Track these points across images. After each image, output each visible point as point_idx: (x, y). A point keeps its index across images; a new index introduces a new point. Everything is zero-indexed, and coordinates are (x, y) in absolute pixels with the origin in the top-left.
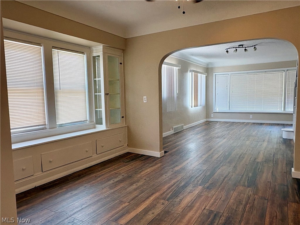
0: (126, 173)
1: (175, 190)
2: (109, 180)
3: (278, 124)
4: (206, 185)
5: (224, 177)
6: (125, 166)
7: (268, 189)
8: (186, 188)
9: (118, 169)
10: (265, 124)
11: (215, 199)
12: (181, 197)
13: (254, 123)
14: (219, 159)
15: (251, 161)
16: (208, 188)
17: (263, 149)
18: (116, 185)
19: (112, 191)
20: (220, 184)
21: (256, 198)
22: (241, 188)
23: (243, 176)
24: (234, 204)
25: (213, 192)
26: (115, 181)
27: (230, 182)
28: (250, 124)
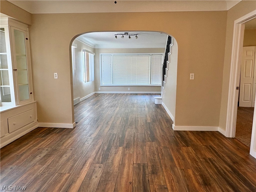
0: (49, 147)
1: (103, 154)
2: (35, 157)
3: (147, 94)
4: (124, 146)
5: (133, 137)
6: (43, 140)
7: (165, 141)
8: (111, 151)
9: (38, 144)
10: (139, 94)
11: (136, 155)
12: (111, 158)
13: (131, 94)
14: (122, 124)
15: (144, 123)
16: (126, 147)
17: (147, 113)
18: (45, 160)
19: (45, 166)
20: (133, 143)
21: (162, 149)
22: (149, 143)
23: (145, 134)
24: (151, 155)
25: (132, 150)
26: (41, 156)
27: (139, 140)
28: (129, 94)
